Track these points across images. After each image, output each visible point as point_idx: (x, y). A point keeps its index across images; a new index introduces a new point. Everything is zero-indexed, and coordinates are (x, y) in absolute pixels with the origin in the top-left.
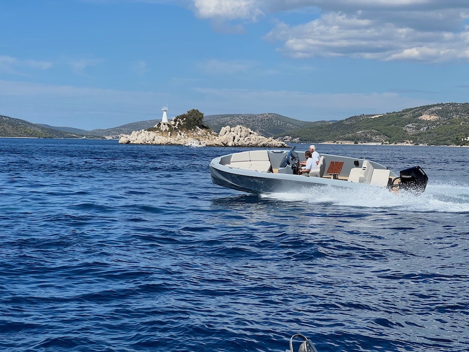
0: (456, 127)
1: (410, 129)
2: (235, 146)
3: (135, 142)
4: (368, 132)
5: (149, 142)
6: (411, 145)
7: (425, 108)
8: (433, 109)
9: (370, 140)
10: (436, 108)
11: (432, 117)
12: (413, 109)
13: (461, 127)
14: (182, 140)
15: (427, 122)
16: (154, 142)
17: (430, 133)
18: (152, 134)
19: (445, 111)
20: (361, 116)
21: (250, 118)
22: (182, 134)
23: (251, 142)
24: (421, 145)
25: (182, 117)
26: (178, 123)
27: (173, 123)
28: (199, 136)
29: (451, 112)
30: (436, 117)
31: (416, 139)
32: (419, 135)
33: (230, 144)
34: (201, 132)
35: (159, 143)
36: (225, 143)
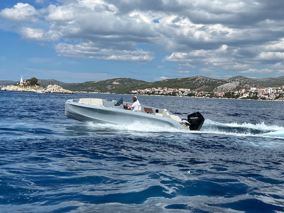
0: (126, 87)
1: (109, 87)
2: (54, 93)
3: (9, 90)
4: (93, 88)
5: (15, 90)
6: (109, 93)
7: (114, 80)
8: (118, 80)
9: (94, 91)
10: (119, 80)
11: (117, 83)
12: (110, 80)
13: (128, 87)
14: (29, 90)
15: (115, 85)
16: (17, 90)
17: (117, 89)
18: (16, 87)
19: (122, 81)
20: (90, 82)
21: (44, 81)
22: (29, 87)
23: (60, 91)
24: (113, 94)
25: (29, 80)
26: (27, 83)
27: (25, 83)
28: (36, 88)
29: (124, 81)
30: (118, 83)
31: (111, 91)
32: (112, 90)
33: (52, 92)
34: (37, 87)
35: (19, 91)
36: (50, 91)
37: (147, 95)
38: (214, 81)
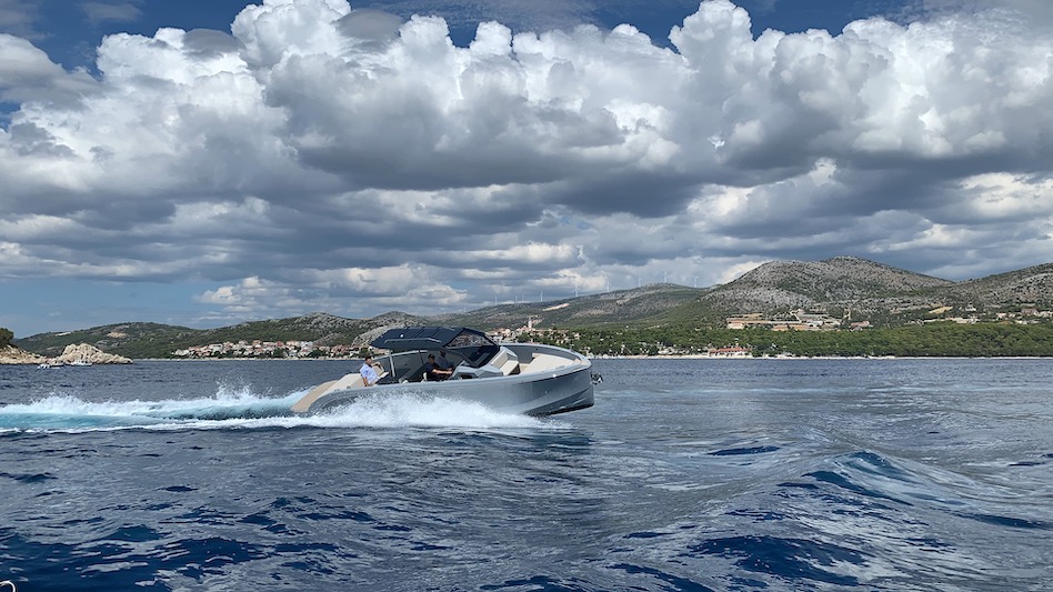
7: (113, 327)
10: (123, 327)
11: (121, 334)
12: (101, 327)
19: (132, 329)
23: (98, 359)
29: (138, 330)
30: (124, 335)
37: (216, 359)
38: (351, 323)
